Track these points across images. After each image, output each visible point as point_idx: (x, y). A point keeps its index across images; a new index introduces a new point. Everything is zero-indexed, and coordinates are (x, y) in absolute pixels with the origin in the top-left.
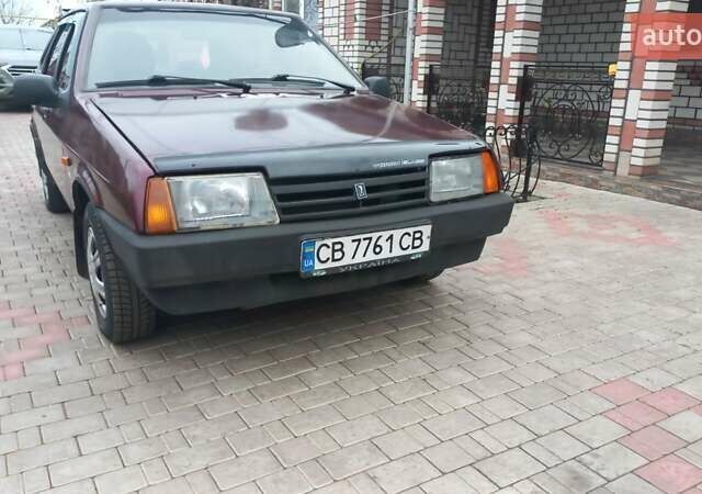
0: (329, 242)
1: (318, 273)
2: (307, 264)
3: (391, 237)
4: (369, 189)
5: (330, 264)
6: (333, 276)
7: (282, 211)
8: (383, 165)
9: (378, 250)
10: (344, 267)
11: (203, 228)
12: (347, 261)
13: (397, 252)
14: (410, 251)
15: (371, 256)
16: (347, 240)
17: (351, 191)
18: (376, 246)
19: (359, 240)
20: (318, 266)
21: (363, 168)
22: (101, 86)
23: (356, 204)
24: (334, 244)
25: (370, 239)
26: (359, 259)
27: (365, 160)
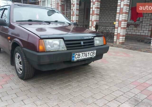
0: (77, 54)
1: (75, 61)
2: (73, 59)
3: (89, 53)
4: (84, 43)
5: (77, 59)
6: (78, 61)
7: (67, 47)
8: (86, 38)
9: (86, 56)
10: (80, 59)
11: (51, 51)
12: (81, 58)
13: (90, 56)
14: (92, 56)
15: (85, 57)
16: (81, 53)
17: (80, 43)
18: (86, 55)
19: (83, 54)
20: (75, 59)
21: (82, 38)
22: (17, 21)
23: (81, 46)
24: (78, 54)
25: (85, 53)
26: (83, 58)
27: (83, 37)
